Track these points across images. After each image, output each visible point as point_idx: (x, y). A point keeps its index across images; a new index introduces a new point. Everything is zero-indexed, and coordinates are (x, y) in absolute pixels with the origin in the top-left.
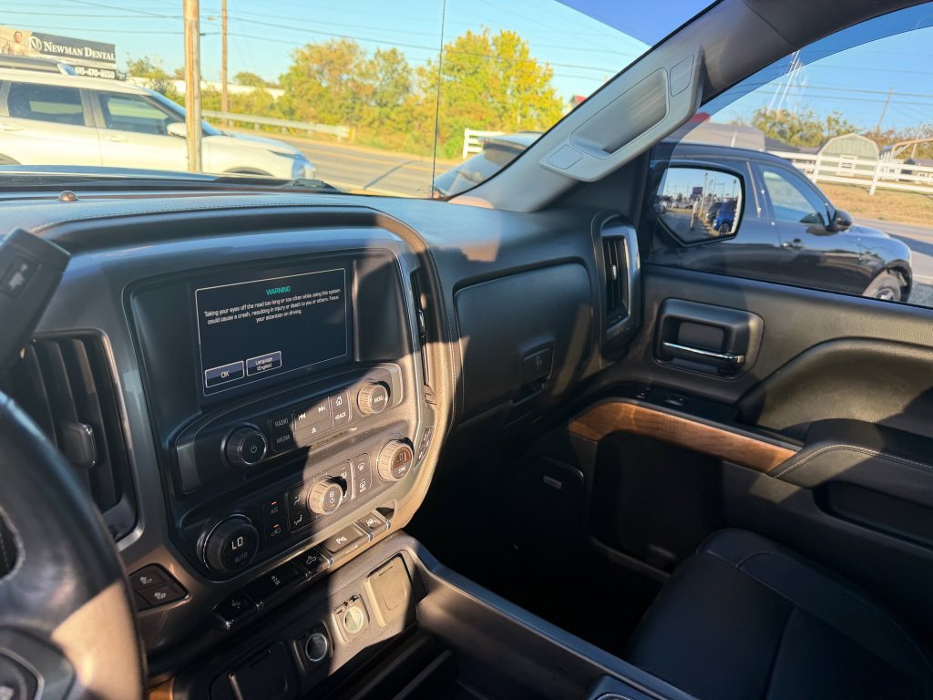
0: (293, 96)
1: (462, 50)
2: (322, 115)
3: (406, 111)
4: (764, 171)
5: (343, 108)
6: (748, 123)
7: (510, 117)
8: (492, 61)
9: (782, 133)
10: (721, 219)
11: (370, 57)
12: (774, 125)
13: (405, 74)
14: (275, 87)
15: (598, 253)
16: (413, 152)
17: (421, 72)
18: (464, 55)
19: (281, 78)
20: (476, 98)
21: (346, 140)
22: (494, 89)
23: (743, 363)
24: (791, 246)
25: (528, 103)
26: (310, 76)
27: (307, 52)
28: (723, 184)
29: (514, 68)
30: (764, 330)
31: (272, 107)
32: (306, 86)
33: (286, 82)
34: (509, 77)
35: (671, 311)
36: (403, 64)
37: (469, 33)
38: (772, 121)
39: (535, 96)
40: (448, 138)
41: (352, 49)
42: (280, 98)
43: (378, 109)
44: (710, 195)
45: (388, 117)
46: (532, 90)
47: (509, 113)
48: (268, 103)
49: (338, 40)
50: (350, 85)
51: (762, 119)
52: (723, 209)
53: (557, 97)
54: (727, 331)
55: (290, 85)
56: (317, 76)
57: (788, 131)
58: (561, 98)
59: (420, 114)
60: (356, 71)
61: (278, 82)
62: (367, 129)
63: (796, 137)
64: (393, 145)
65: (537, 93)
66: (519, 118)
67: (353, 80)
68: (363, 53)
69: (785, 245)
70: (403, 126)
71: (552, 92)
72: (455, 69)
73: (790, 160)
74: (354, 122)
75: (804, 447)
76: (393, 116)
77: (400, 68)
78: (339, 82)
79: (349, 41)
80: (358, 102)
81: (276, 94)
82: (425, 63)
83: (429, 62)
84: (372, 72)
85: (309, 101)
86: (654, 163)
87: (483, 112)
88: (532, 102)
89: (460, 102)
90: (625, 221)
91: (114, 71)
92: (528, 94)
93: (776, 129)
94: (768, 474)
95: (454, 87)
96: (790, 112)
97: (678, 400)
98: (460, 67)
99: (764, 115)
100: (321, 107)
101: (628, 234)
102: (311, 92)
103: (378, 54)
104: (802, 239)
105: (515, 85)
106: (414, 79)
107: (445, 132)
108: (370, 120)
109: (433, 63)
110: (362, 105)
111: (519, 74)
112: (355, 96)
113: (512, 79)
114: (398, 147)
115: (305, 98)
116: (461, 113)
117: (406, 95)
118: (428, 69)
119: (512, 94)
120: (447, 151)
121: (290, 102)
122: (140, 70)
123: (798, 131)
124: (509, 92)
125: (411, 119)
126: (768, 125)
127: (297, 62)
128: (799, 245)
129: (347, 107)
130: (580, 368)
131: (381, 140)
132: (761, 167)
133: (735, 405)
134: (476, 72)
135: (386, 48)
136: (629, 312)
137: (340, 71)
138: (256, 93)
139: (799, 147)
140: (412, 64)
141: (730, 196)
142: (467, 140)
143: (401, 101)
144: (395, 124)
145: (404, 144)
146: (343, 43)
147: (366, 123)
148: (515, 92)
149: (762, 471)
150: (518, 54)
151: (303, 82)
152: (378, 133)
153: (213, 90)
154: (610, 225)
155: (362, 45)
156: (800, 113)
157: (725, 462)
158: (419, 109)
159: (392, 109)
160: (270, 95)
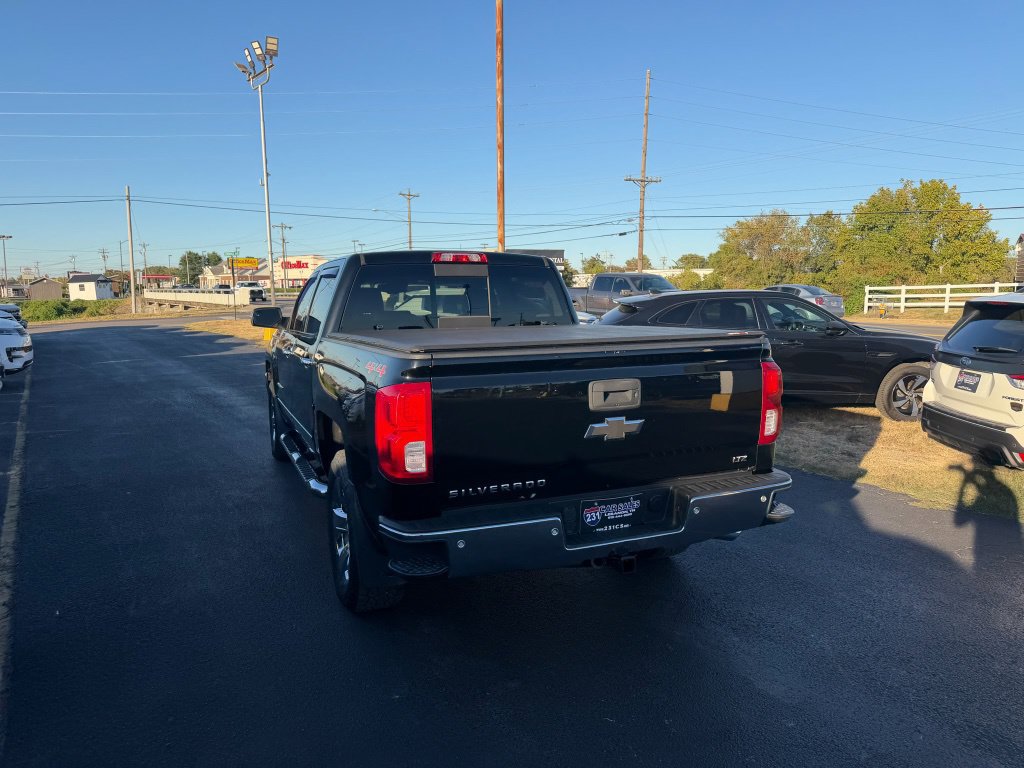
0: (722, 273)
19: (710, 257)
26: (739, 251)
27: (737, 229)
31: (699, 285)
32: (734, 262)
33: (716, 260)
40: (848, 296)
41: (783, 219)
42: (708, 276)
43: (810, 275)
45: (823, 281)
47: (934, 263)
48: (696, 282)
49: (768, 212)
50: (781, 254)
53: (1000, 239)
55: (719, 262)
56: (748, 251)
60: (788, 239)
67: (784, 250)
68: (795, 222)
71: (992, 235)
72: (867, 228)
78: (769, 253)
79: (780, 211)
80: (789, 270)
81: (703, 273)
84: (804, 238)
85: (737, 276)
87: (890, 267)
98: (870, 226)
100: (750, 279)
102: (739, 267)
103: (811, 219)
107: (846, 290)
110: (793, 271)
112: (786, 265)
115: (733, 274)
116: (866, 270)
127: (727, 240)
135: (819, 212)
137: (771, 242)
138: (684, 275)
142: (868, 296)
146: (774, 214)
150: (943, 203)
151: (731, 258)
155: (793, 214)
160: (697, 275)
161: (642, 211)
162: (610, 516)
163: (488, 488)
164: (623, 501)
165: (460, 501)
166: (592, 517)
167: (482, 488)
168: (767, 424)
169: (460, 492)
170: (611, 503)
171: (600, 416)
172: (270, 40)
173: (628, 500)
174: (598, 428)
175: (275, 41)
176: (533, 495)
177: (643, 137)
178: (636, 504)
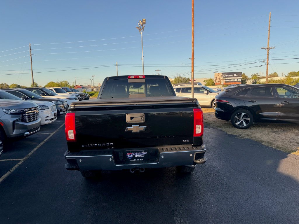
160: (292, 79)
161: (268, 58)
162: (136, 156)
163: (94, 145)
164: (140, 152)
165: (85, 148)
166: (129, 156)
167: (92, 145)
168: (196, 129)
169: (85, 145)
170: (136, 152)
171: (130, 125)
172: (143, 20)
173: (142, 152)
174: (129, 128)
175: (145, 20)
176: (113, 148)
177: (268, 34)
178: (145, 153)
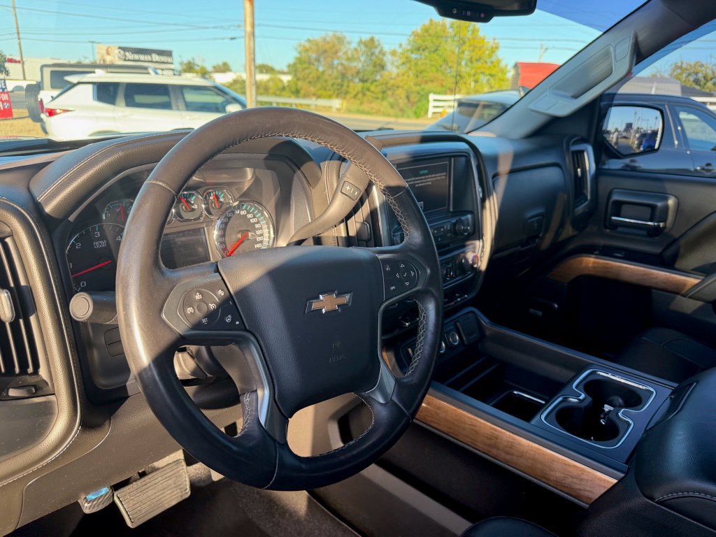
0: (298, 79)
1: (426, 34)
2: (320, 92)
3: (382, 84)
4: (680, 111)
5: (335, 86)
6: (666, 76)
7: (465, 83)
8: (449, 40)
9: (697, 82)
10: (647, 145)
11: (354, 45)
12: (689, 75)
13: (381, 56)
14: (283, 73)
15: (568, 160)
16: (389, 115)
17: (394, 53)
18: (428, 38)
19: (289, 66)
20: (437, 70)
21: (338, 110)
22: (452, 62)
23: (664, 228)
24: (703, 169)
25: (479, 71)
26: (310, 63)
27: (307, 45)
28: (648, 120)
29: (467, 44)
30: (678, 205)
31: (284, 88)
32: (307, 71)
33: (293, 69)
34: (463, 52)
35: (615, 197)
36: (379, 48)
37: (431, 20)
38: (687, 72)
39: (485, 65)
40: (416, 103)
41: (340, 40)
42: (289, 82)
43: (361, 85)
44: (638, 128)
45: (368, 90)
46: (482, 61)
47: (464, 80)
48: (281, 86)
49: (331, 34)
50: (340, 68)
51: (679, 71)
52: (648, 137)
53: (503, 64)
54: (653, 207)
55: (296, 71)
56: (316, 63)
57: (703, 79)
58: (506, 66)
59: (393, 86)
60: (345, 57)
61: (286, 69)
62: (352, 100)
63: (710, 84)
64: (373, 111)
65: (486, 62)
66: (473, 84)
67: (342, 64)
68: (349, 43)
69: (698, 168)
70: (380, 95)
71: (499, 61)
72: (421, 49)
73: (705, 103)
74: (343, 95)
75: (706, 276)
76: (372, 88)
77: (377, 51)
78: (331, 66)
79: (339, 34)
80: (346, 80)
81: (286, 79)
82: (397, 46)
83: (401, 45)
84: (356, 56)
85: (310, 82)
86: (603, 104)
87: (443, 80)
88: (483, 70)
89: (425, 74)
90: (584, 140)
91: (173, 70)
92: (479, 64)
93: (691, 79)
94: (683, 295)
95: (419, 63)
96: (704, 63)
97: (620, 253)
98: (423, 47)
99: (681, 68)
100: (319, 86)
101: (587, 149)
102: (311, 76)
103: (360, 42)
104: (713, 164)
105: (468, 57)
106: (388, 59)
107: (414, 98)
108: (355, 93)
109: (404, 46)
110: (349, 81)
111: (471, 48)
112: (343, 76)
113: (466, 53)
114: (378, 112)
115: (307, 80)
116: (426, 82)
117: (382, 73)
118: (400, 50)
119: (466, 65)
120: (416, 113)
121: (296, 84)
122: (189, 68)
123: (711, 79)
124: (463, 63)
125: (387, 90)
126: (684, 75)
127: (300, 53)
128: (710, 168)
129: (338, 85)
130: (557, 234)
131: (365, 107)
132: (677, 108)
133: (660, 255)
134: (436, 50)
135: (366, 37)
136: (589, 197)
137: (333, 58)
138: (271, 80)
139: (712, 92)
140: (387, 48)
141: (653, 129)
142: (432, 104)
143: (378, 77)
144: (373, 95)
145: (382, 109)
146: (334, 36)
147: (352, 95)
148: (469, 64)
149: (677, 293)
150: (470, 33)
151: (304, 69)
152: (362, 103)
153: (240, 79)
154: (575, 143)
155: (348, 36)
156: (713, 63)
157: (654, 291)
158: (392, 82)
159: (371, 84)
160: (281, 79)
